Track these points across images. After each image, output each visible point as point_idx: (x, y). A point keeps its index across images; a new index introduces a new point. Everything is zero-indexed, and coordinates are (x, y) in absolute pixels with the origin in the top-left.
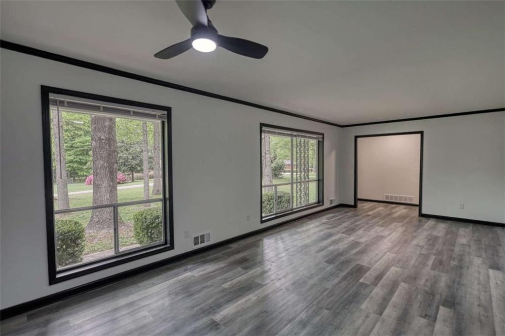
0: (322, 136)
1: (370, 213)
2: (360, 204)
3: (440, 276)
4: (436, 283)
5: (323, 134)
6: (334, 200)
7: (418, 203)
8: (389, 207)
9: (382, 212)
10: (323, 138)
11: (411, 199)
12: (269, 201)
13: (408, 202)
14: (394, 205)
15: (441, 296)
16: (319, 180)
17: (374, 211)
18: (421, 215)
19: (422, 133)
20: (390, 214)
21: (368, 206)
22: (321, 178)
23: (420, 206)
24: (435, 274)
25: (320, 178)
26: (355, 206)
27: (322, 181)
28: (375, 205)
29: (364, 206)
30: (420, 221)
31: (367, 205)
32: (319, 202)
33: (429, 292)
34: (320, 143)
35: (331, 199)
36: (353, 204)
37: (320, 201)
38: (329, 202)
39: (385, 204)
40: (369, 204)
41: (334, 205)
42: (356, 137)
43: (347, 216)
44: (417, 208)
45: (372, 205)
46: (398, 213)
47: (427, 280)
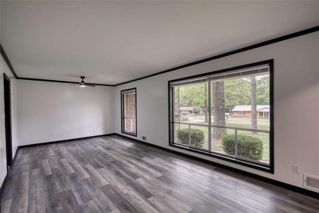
3: (62, 188)
4: (61, 182)
15: (54, 177)
24: (65, 188)
33: (61, 176)
47: (66, 181)
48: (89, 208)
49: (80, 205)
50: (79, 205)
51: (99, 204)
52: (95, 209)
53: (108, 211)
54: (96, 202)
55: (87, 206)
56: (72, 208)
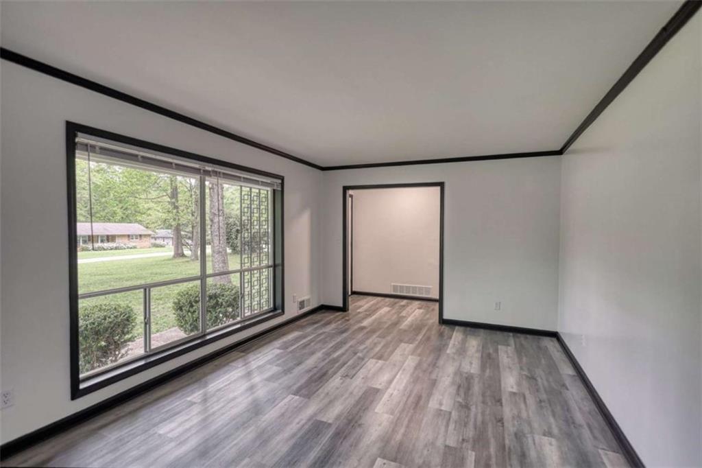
0: (280, 181)
1: (365, 323)
2: (353, 304)
5: (282, 179)
6: (308, 300)
7: (438, 297)
8: (397, 306)
9: (385, 319)
10: (282, 184)
11: (428, 290)
12: (192, 306)
13: (424, 296)
14: (404, 302)
16: (275, 266)
17: (374, 317)
18: (443, 322)
19: (441, 185)
20: (396, 324)
21: (366, 307)
22: (279, 261)
23: (440, 301)
25: (277, 262)
26: (344, 309)
27: (280, 267)
28: (378, 303)
29: (360, 307)
30: (441, 335)
31: (365, 304)
32: (275, 309)
34: (276, 193)
35: (300, 300)
36: (340, 304)
37: (278, 307)
38: (296, 305)
39: (392, 300)
40: (367, 303)
41: (306, 309)
42: (345, 189)
43: (324, 333)
44: (437, 305)
45: (372, 303)
46: (409, 319)
48: (463, 436)
49: (474, 453)
50: (476, 456)
51: (443, 429)
52: (455, 427)
53: (442, 413)
54: (445, 437)
55: (463, 440)
56: (489, 458)
